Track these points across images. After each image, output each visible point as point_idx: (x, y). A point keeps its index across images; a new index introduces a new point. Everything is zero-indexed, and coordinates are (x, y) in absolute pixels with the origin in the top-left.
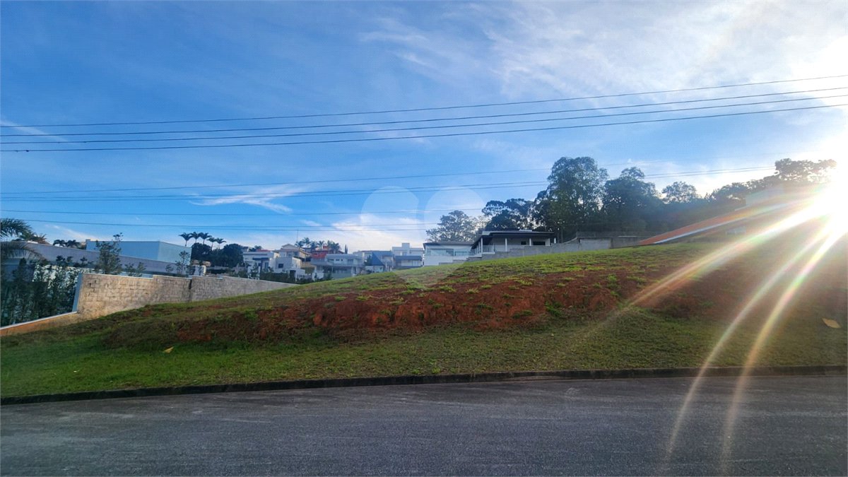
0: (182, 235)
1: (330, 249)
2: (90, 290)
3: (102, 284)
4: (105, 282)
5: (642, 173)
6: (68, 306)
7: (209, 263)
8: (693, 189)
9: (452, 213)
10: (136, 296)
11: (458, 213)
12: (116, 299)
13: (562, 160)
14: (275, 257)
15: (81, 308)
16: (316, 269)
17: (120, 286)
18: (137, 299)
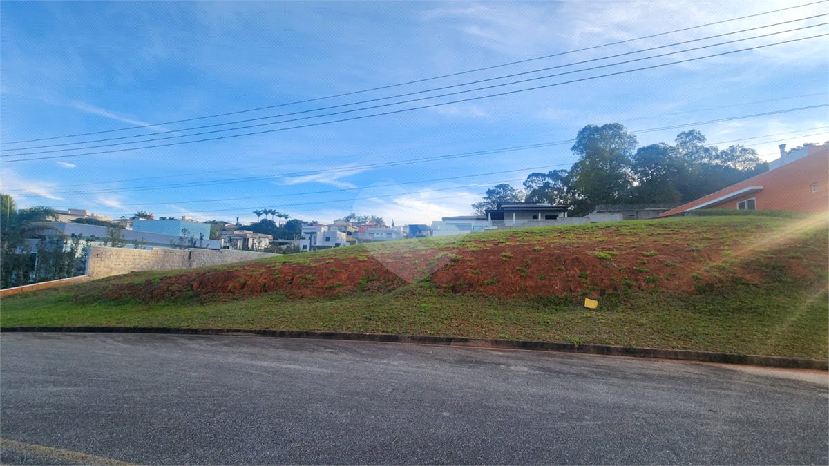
0: (255, 212)
1: (375, 223)
2: (98, 259)
3: (108, 254)
4: (110, 253)
5: (702, 136)
6: (81, 271)
7: (271, 237)
8: (753, 152)
9: (497, 187)
10: (138, 265)
11: (504, 187)
12: (120, 266)
13: (587, 128)
14: (322, 231)
15: (91, 273)
16: (357, 242)
17: (123, 256)
18: (139, 266)
